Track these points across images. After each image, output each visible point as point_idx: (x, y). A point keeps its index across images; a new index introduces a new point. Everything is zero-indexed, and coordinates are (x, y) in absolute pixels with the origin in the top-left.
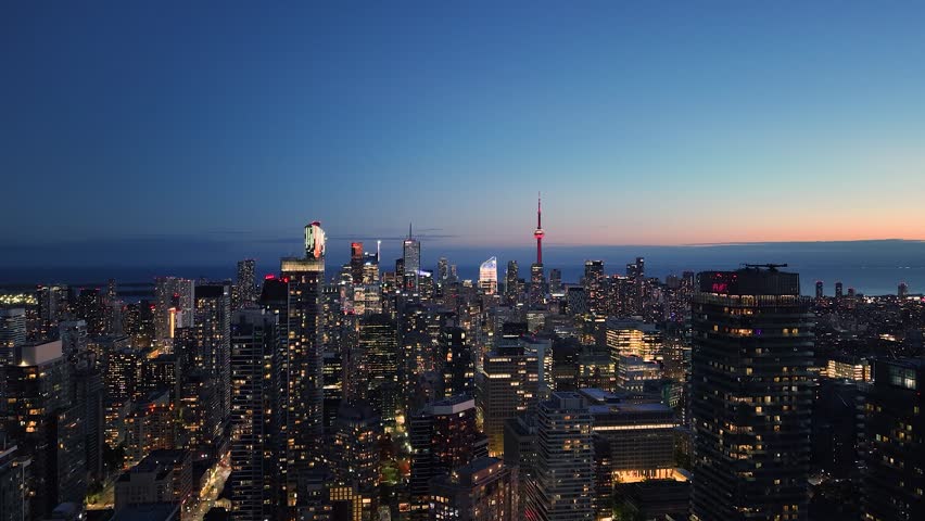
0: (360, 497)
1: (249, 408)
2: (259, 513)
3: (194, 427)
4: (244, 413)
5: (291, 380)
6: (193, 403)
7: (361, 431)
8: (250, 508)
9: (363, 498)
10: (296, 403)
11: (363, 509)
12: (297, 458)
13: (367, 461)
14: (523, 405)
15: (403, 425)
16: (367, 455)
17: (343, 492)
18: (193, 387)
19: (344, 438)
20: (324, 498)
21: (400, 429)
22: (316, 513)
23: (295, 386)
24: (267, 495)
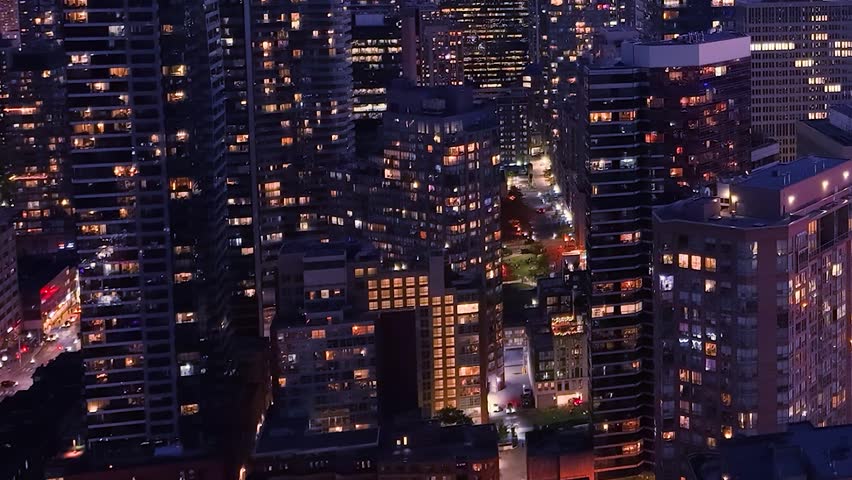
0: (450, 299)
1: (117, 60)
2: (165, 348)
3: (32, 180)
4: (103, 75)
5: (266, 37)
6: (27, 119)
7: (449, 141)
8: (136, 336)
9: (460, 300)
10: (282, 94)
11: (461, 330)
12: (290, 229)
13: (466, 216)
14: (820, 108)
15: (547, 173)
16: (467, 202)
17: (404, 287)
18: (25, 81)
19: (404, 163)
20: (352, 303)
21: (544, 182)
22: (331, 343)
23: (276, 54)
24: (185, 297)
